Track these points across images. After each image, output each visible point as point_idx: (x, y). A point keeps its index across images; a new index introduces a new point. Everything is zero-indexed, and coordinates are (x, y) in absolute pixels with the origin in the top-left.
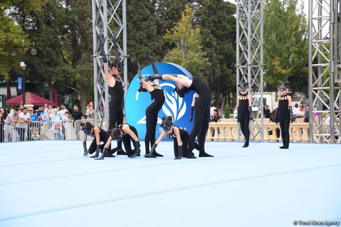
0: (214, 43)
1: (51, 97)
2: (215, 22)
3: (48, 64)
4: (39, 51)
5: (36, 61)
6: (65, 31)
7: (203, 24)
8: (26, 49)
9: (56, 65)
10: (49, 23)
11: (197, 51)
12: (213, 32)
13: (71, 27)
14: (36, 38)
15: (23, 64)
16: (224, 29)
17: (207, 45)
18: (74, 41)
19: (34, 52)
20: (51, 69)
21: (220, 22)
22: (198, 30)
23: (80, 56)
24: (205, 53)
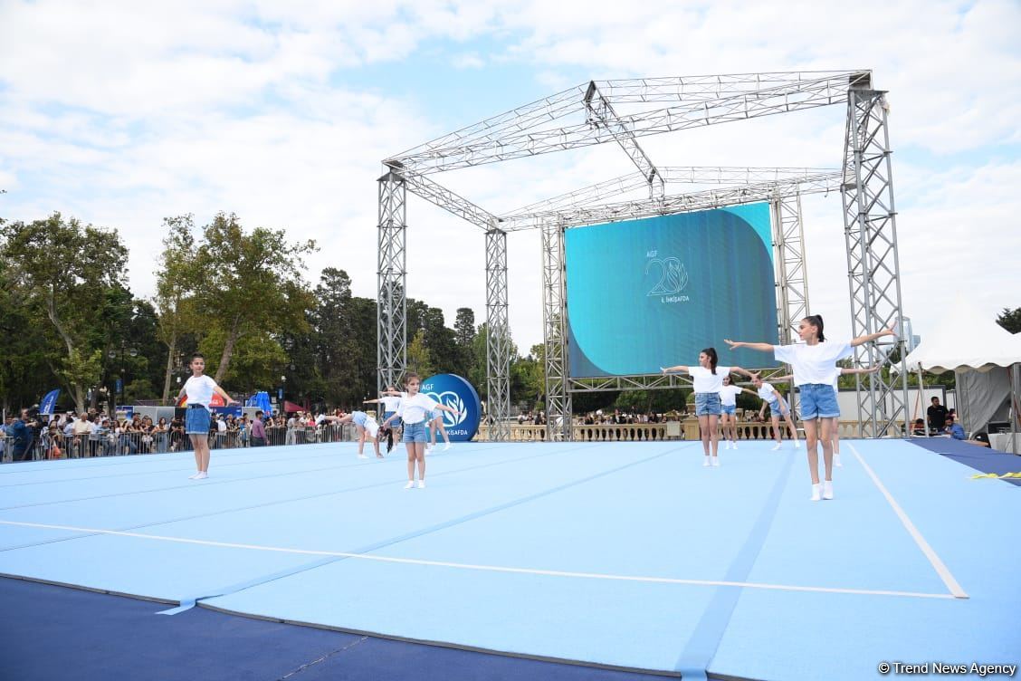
0: (439, 361)
1: (304, 405)
2: (438, 344)
3: (303, 377)
4: (296, 367)
5: (294, 375)
6: (317, 351)
7: (429, 345)
8: (286, 366)
9: (309, 379)
10: (305, 344)
11: (426, 367)
12: (437, 352)
13: (323, 347)
14: (294, 356)
15: (283, 378)
16: (446, 349)
17: (434, 362)
18: (325, 358)
19: (293, 367)
20: (305, 381)
21: (442, 343)
22: (428, 350)
23: (329, 371)
24: (433, 369)
